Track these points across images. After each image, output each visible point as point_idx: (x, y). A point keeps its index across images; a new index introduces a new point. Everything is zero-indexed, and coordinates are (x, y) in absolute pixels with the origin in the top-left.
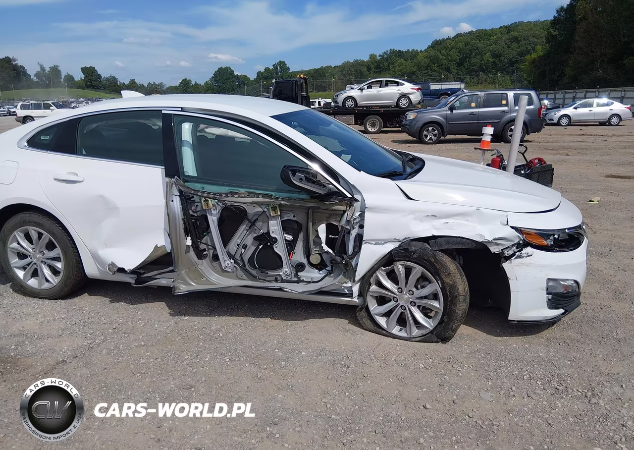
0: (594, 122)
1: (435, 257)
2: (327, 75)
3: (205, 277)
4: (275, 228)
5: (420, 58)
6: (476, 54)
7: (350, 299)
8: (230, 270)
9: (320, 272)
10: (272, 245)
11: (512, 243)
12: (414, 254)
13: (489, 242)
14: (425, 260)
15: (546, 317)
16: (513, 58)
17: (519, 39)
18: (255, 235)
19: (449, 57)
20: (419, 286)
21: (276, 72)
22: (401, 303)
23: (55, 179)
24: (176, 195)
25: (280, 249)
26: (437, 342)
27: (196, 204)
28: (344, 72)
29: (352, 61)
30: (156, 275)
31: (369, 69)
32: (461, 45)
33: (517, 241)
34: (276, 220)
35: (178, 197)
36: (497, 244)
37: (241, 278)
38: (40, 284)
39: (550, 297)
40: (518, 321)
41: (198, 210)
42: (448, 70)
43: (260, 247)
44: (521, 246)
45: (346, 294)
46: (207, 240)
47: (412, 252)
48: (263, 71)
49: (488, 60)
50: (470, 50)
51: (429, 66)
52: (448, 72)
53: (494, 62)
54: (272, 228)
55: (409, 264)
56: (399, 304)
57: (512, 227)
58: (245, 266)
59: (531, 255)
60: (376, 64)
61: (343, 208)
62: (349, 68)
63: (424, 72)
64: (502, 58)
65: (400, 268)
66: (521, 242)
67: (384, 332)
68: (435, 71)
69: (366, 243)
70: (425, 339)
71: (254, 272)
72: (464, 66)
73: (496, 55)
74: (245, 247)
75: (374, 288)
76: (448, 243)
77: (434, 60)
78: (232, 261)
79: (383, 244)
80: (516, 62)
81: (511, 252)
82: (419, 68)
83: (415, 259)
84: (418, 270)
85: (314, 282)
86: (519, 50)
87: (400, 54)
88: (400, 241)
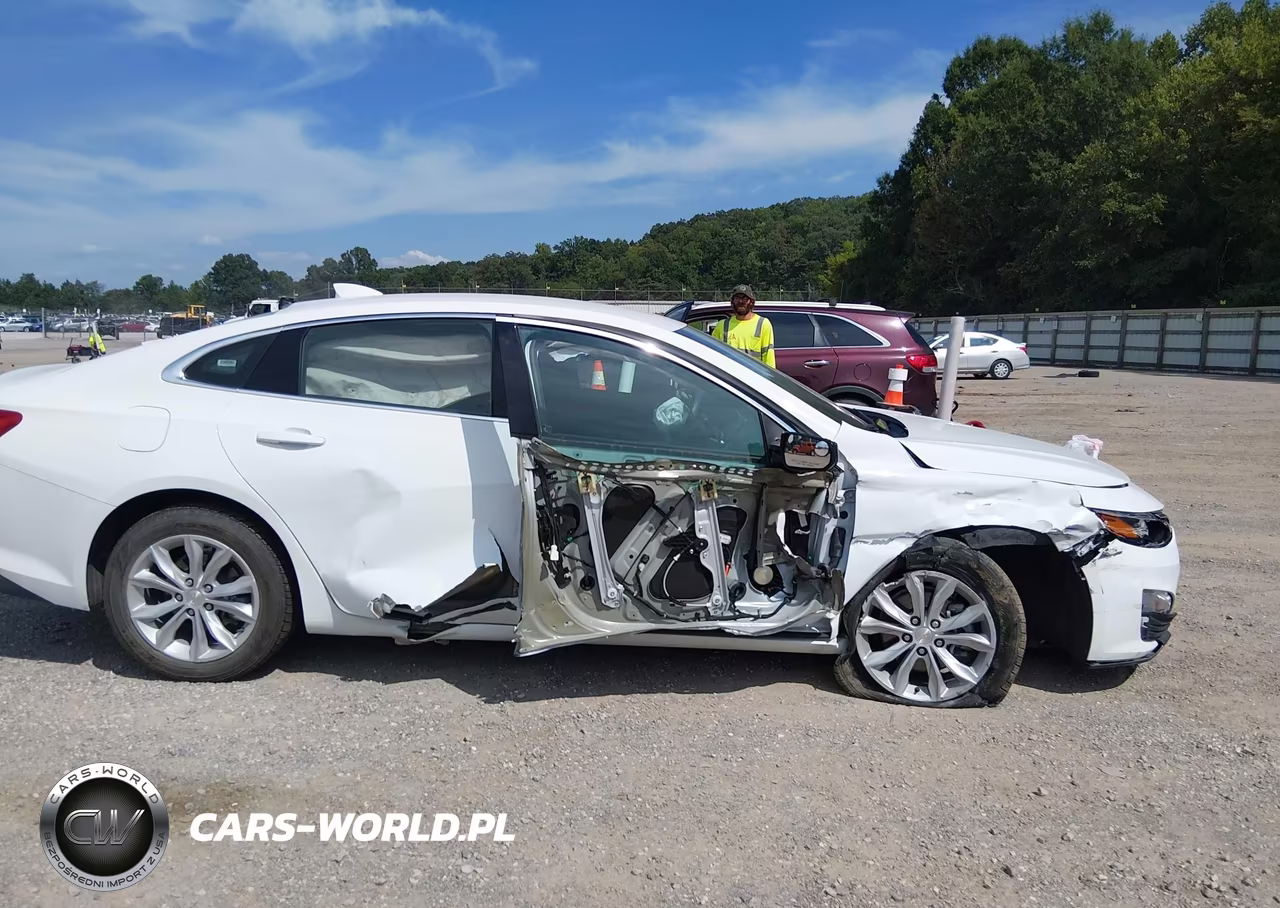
0: (966, 373)
1: (977, 560)
2: (453, 278)
3: (571, 620)
4: (705, 523)
5: (631, 254)
6: (732, 253)
7: (824, 643)
8: (612, 606)
9: (772, 598)
10: (697, 553)
11: (1089, 535)
12: (942, 556)
13: (1059, 533)
14: (960, 566)
15: (1139, 653)
16: (796, 261)
17: (806, 229)
18: (665, 537)
19: (684, 257)
20: (949, 612)
21: (349, 268)
22: (920, 643)
23: (260, 441)
24: (528, 470)
25: (710, 560)
26: (981, 706)
27: (557, 486)
28: (488, 274)
29: (502, 255)
30: (456, 618)
31: (536, 271)
32: (705, 235)
33: (1096, 531)
34: (707, 508)
35: (531, 472)
36: (1068, 537)
37: (633, 618)
38: (196, 652)
39: (1146, 619)
40: (1101, 663)
41: (559, 495)
42: (683, 279)
43: (676, 558)
44: (1102, 540)
45: (817, 633)
46: (572, 551)
47: (939, 553)
48: (320, 264)
49: (753, 265)
50: (720, 245)
51: (647, 270)
52: (684, 282)
53: (763, 268)
54: (699, 523)
55: (934, 574)
56: (915, 645)
57: (1092, 509)
58: (641, 595)
59: (1120, 553)
60: (548, 262)
61: (820, 483)
62: (498, 268)
63: (640, 281)
64: (776, 261)
65: (915, 581)
66: (1102, 533)
67: (888, 696)
68: (660, 281)
69: (857, 542)
70: (961, 702)
71: (658, 606)
72: (712, 274)
73: (766, 256)
74: (644, 559)
75: (867, 620)
76: (995, 538)
77: (657, 260)
78: (620, 587)
79: (886, 543)
80: (802, 269)
81: (1085, 550)
82: (631, 276)
83: (945, 565)
84: (949, 584)
85: (764, 617)
86: (807, 247)
87: (593, 246)
88: (916, 537)
